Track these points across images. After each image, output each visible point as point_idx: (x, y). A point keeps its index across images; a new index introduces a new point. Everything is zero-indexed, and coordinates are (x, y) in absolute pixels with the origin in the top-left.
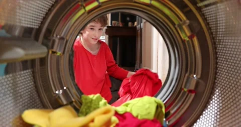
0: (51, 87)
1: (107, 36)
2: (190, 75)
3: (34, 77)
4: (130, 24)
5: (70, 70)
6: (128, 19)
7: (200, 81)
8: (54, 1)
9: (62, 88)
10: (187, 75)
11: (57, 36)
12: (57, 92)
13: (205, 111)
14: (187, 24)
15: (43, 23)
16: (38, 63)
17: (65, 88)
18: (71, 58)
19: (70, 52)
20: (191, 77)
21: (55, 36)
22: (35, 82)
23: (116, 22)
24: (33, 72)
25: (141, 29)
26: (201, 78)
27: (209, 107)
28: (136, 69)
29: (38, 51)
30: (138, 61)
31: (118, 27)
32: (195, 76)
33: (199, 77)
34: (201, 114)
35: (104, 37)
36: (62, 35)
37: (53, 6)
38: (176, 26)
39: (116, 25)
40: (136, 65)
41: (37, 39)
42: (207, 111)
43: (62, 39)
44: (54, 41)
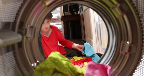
0: (28, 62)
1: (63, 22)
2: (124, 42)
3: (15, 56)
4: (75, 13)
5: (40, 48)
6: (74, 10)
7: (132, 45)
8: (23, 1)
9: (36, 62)
10: (122, 42)
11: (28, 26)
12: (33, 65)
13: (138, 66)
14: (118, 7)
15: (16, 18)
16: (16, 47)
17: (38, 61)
18: (40, 40)
19: (38, 36)
20: (125, 43)
21: (26, 25)
22: (16, 60)
23: (67, 13)
24: (14, 53)
25: (83, 15)
26: (132, 43)
27: (141, 63)
28: (82, 40)
29: (16, 38)
30: (83, 35)
31: (68, 16)
32: (128, 42)
33: (131, 42)
34: (135, 69)
35: (61, 23)
36: (32, 24)
37: (22, 5)
38: (111, 9)
39: (67, 14)
40: (82, 38)
41: (13, 30)
42: (139, 66)
43: (32, 27)
44: (26, 30)
